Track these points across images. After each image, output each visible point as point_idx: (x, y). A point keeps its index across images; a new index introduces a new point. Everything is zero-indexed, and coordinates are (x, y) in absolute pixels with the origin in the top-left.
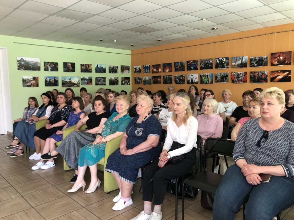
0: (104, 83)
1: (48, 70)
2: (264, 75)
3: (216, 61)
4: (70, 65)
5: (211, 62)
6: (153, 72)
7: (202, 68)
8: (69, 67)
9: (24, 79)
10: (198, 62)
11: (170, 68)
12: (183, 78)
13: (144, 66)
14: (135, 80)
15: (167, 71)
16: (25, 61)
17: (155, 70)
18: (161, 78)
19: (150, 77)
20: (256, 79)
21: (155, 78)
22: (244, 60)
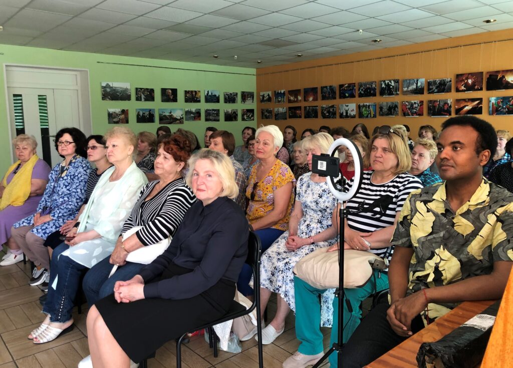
0: (217, 118)
1: (141, 100)
2: (446, 105)
3: (381, 84)
4: (170, 91)
5: (374, 86)
6: (290, 101)
7: (361, 95)
8: (169, 95)
9: (111, 113)
10: (355, 86)
11: (314, 95)
12: (333, 110)
13: (275, 92)
14: (263, 113)
15: (311, 99)
16: (112, 87)
17: (292, 98)
18: (301, 110)
19: (285, 108)
20: (436, 110)
21: (293, 110)
22: (419, 84)
